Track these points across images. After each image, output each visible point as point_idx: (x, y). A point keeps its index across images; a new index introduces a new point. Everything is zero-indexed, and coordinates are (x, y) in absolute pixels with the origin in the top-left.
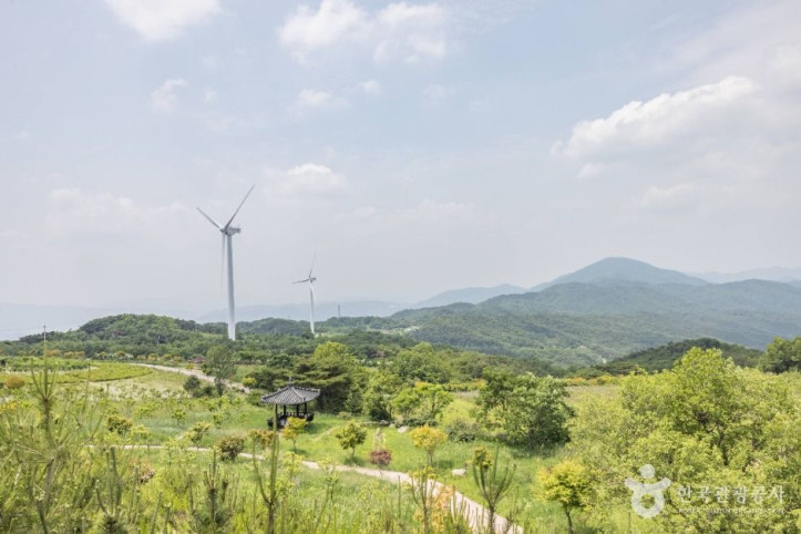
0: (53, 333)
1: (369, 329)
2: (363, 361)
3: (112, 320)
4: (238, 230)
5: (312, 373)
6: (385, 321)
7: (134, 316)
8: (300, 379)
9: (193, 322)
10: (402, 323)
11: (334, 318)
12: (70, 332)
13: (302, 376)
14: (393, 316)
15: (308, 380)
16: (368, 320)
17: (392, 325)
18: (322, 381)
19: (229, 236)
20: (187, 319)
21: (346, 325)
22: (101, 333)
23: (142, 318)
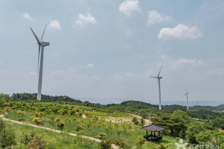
0: (114, 104)
1: (208, 110)
2: (201, 120)
3: (128, 102)
4: (162, 78)
5: (167, 120)
6: (214, 108)
7: (134, 101)
8: (163, 122)
9: (150, 104)
10: (221, 109)
11: (195, 106)
12: (118, 104)
13: (163, 121)
14: (217, 106)
15: (166, 123)
16: (208, 107)
17: (217, 109)
18: (170, 124)
19: (159, 79)
20: (149, 103)
21: (200, 108)
22: (125, 105)
23: (136, 102)
